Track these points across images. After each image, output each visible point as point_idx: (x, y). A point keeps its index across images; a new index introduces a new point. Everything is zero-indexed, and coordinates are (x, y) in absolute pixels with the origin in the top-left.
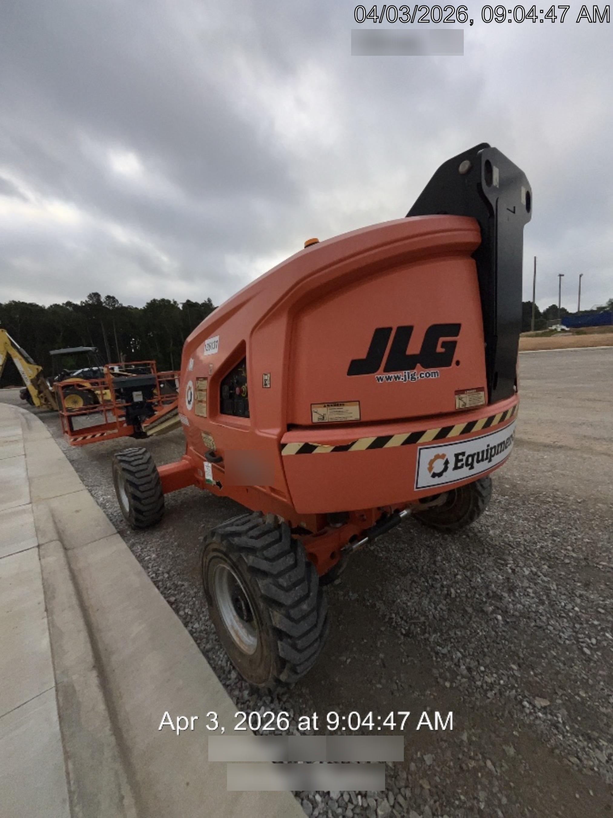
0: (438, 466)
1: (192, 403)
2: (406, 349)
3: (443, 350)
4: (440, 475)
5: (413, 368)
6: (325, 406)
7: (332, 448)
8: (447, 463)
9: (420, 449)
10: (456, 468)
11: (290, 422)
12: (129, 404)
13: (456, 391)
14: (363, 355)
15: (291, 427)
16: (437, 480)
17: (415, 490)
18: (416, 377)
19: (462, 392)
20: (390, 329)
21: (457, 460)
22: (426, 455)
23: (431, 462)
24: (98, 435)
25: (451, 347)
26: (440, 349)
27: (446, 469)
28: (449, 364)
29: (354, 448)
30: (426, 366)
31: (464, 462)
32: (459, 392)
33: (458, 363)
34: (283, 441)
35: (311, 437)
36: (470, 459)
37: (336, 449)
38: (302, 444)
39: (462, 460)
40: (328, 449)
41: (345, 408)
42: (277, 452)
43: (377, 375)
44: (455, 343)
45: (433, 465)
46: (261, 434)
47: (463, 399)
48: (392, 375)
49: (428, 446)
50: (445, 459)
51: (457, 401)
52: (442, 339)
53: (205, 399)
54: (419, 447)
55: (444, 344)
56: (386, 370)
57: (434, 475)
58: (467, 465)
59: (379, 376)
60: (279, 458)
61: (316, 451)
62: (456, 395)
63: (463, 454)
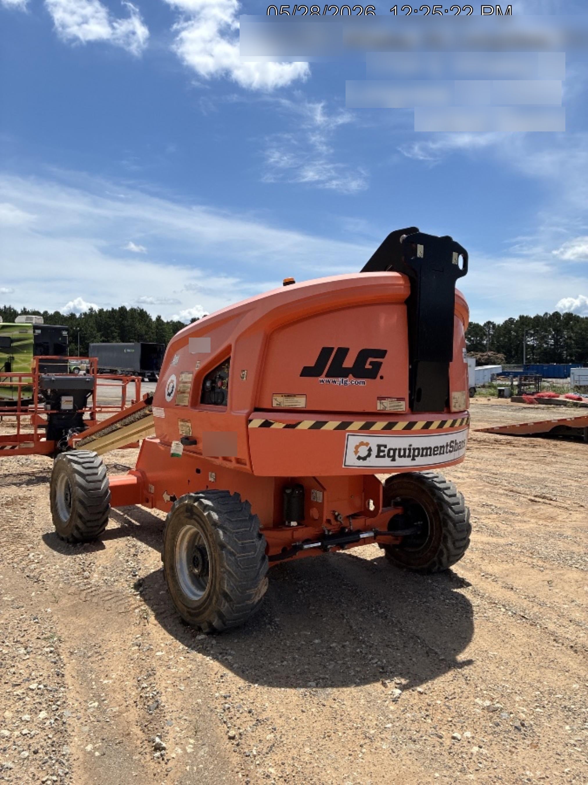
0: (363, 452)
1: (172, 395)
2: (342, 363)
3: (370, 367)
4: (364, 459)
5: (346, 376)
6: (282, 396)
7: (284, 425)
8: (370, 450)
9: (348, 435)
10: (378, 456)
11: (257, 406)
12: (55, 412)
13: (378, 397)
14: (312, 364)
15: (257, 410)
16: (361, 463)
17: (343, 467)
18: (348, 383)
19: (384, 398)
20: (332, 349)
21: (379, 451)
22: (353, 441)
23: (357, 447)
24: (8, 447)
25: (377, 366)
26: (368, 366)
27: (369, 455)
28: (375, 377)
29: (299, 427)
30: (356, 376)
31: (386, 453)
32: (381, 398)
33: (382, 378)
34: (250, 418)
35: (270, 416)
36: (392, 453)
37: (287, 426)
38: (263, 421)
39: (384, 451)
40: (281, 426)
41: (296, 399)
42: (244, 425)
43: (320, 379)
44: (380, 364)
45: (359, 450)
46: (235, 414)
47: (384, 404)
48: (331, 379)
49: (354, 433)
50: (368, 447)
51: (379, 404)
52: (370, 360)
53: (189, 390)
54: (347, 434)
55: (371, 363)
56: (327, 376)
57: (359, 458)
58: (389, 456)
59: (321, 379)
60: (245, 429)
61: (273, 426)
62: (378, 399)
63: (385, 446)
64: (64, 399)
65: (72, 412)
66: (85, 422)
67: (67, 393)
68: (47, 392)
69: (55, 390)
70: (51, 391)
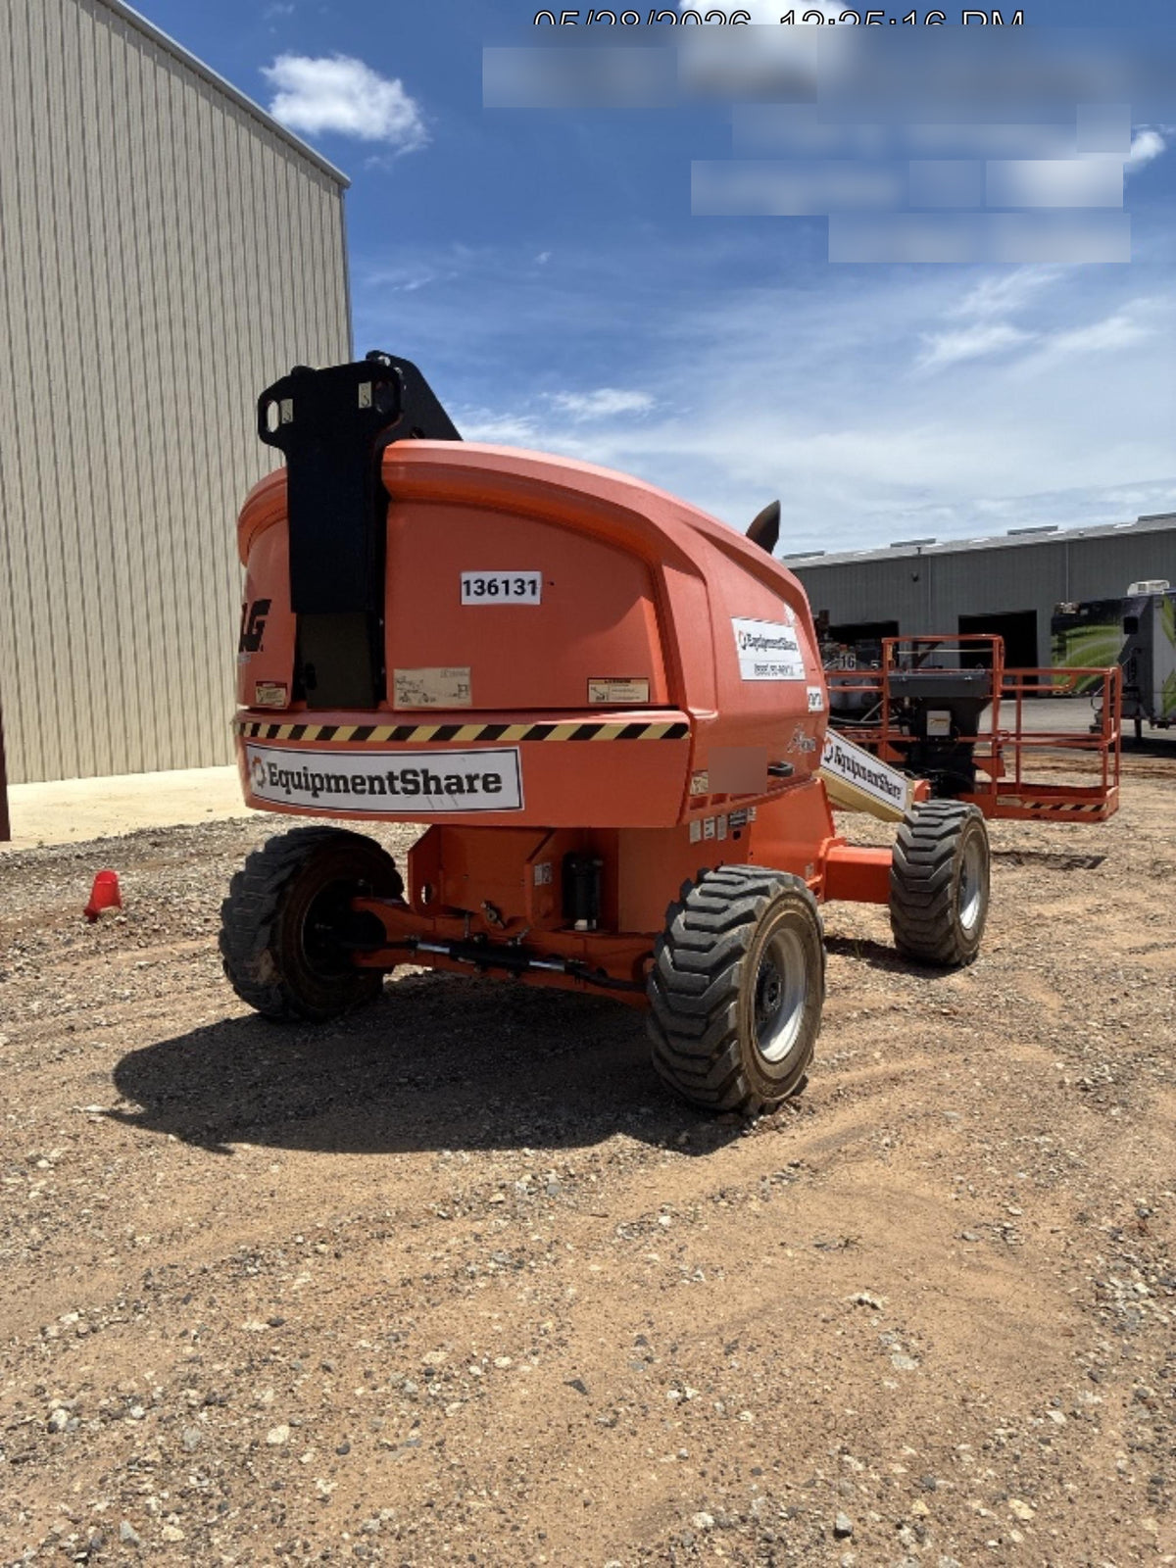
64: (932, 715)
65: (947, 740)
66: (974, 761)
67: (939, 706)
68: (903, 701)
69: (917, 699)
70: (911, 702)
